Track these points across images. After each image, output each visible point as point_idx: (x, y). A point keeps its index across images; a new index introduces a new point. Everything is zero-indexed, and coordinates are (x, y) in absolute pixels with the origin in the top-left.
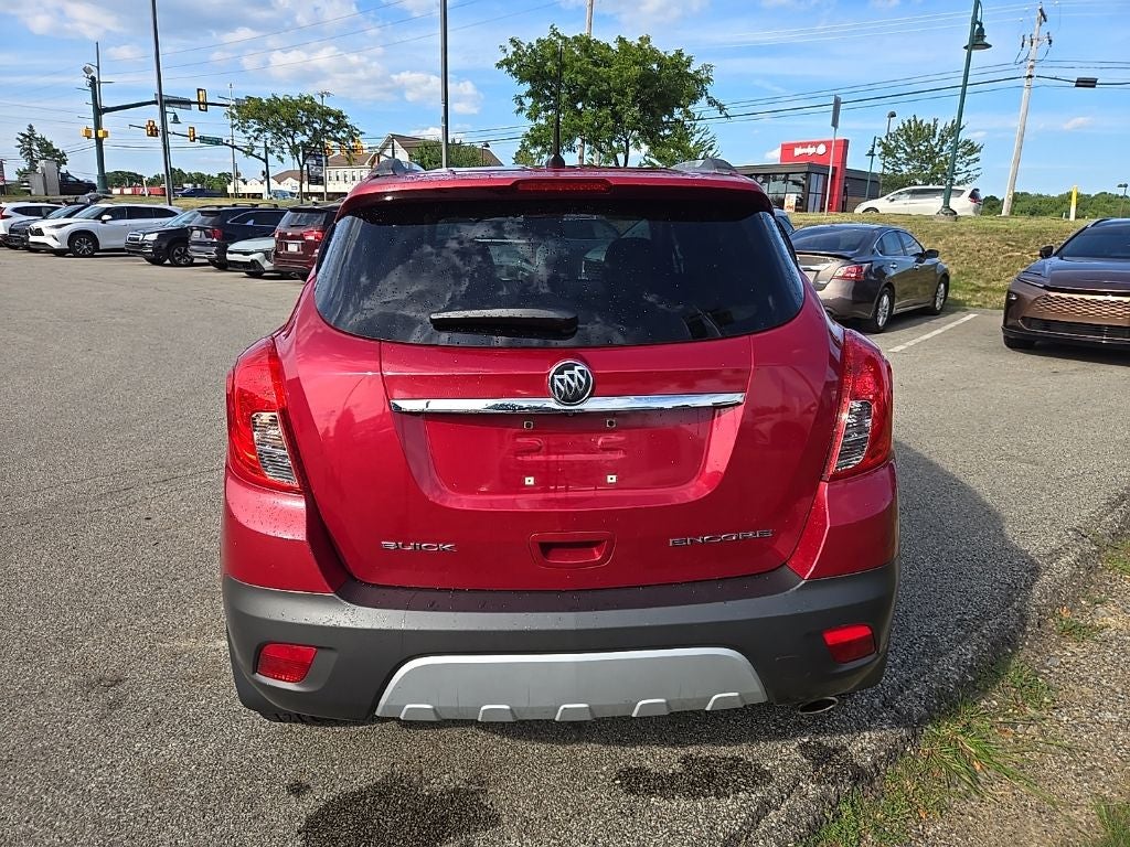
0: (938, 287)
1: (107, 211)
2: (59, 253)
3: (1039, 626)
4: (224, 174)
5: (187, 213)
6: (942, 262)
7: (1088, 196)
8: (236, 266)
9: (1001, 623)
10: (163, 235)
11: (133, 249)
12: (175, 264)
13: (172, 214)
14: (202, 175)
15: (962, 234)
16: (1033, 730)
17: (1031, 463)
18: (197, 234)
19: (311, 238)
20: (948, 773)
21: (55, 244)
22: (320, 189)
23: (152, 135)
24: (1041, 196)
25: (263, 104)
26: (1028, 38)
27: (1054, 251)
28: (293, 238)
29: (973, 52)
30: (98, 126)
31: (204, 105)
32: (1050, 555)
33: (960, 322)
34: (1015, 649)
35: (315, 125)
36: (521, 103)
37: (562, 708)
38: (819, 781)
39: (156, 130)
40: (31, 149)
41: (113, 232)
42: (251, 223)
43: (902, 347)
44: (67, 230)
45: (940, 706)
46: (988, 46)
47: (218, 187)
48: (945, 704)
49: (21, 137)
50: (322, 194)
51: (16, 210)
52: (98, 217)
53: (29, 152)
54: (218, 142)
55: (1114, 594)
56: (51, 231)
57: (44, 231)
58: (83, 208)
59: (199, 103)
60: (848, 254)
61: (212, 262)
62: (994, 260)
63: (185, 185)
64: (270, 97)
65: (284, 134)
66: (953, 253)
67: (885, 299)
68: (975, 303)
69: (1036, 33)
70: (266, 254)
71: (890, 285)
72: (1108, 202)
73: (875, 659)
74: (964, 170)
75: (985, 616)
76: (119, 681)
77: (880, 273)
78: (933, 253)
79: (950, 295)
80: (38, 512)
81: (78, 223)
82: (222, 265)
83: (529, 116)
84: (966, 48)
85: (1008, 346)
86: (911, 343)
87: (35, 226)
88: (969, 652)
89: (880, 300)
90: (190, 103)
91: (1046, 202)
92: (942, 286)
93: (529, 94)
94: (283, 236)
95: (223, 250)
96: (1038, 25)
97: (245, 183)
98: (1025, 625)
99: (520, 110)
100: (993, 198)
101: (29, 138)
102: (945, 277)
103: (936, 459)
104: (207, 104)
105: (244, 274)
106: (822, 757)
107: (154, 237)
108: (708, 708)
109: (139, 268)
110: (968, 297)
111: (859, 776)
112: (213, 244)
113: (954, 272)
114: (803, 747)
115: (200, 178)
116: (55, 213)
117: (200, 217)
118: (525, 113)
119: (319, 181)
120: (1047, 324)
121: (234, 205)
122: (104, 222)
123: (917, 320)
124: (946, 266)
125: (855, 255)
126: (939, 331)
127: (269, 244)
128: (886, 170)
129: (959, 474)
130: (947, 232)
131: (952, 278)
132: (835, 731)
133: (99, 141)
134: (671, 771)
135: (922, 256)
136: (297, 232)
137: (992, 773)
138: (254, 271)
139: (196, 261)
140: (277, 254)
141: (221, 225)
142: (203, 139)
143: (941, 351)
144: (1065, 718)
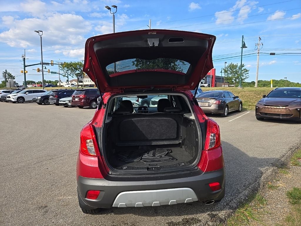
0: (240, 105)
1: (27, 91)
2: (14, 102)
3: (264, 186)
4: (56, 81)
5: (48, 91)
6: (240, 99)
7: (278, 80)
8: (61, 104)
9: (254, 186)
10: (42, 97)
11: (34, 101)
12: (45, 104)
13: (44, 92)
14: (51, 81)
15: (245, 92)
16: (262, 210)
17: (262, 148)
18: (51, 97)
19: (82, 97)
20: (242, 220)
21: (13, 100)
22: (81, 84)
23: (38, 72)
24: (265, 81)
25: (68, 64)
26: (257, 44)
27: (266, 96)
28: (77, 97)
29: (243, 49)
30: (25, 70)
31: (52, 64)
32: (266, 169)
33: (246, 114)
34: (257, 191)
35: (81, 69)
36: (134, 63)
37: (153, 203)
38: (212, 222)
39: (40, 70)
40: (6, 76)
41: (28, 97)
42: (65, 93)
43: (231, 121)
44: (17, 96)
45: (240, 205)
46: (247, 47)
47: (55, 84)
48: (241, 204)
49: (4, 73)
50: (82, 85)
51: (3, 92)
52: (25, 93)
53: (5, 76)
54: (55, 73)
55: (282, 178)
56: (13, 97)
57: (11, 97)
58: (21, 91)
59: (51, 64)
60: (216, 98)
61: (55, 104)
62: (253, 98)
63: (46, 84)
64: (70, 62)
65: (73, 71)
66: (243, 96)
67: (226, 109)
68: (249, 109)
69: (259, 43)
70: (69, 101)
71: (227, 105)
72: (283, 82)
73: (221, 190)
74: (245, 76)
75: (250, 184)
76: (46, 207)
77: (224, 102)
78: (237, 97)
79: (243, 107)
80: (20, 168)
81: (19, 95)
82: (57, 104)
83: (136, 66)
84: (241, 48)
85: (258, 120)
86: (234, 119)
87: (9, 95)
88: (246, 192)
89: (225, 109)
90: (49, 64)
91: (267, 82)
92: (241, 105)
93: (135, 61)
94: (74, 97)
95: (58, 100)
96: (259, 41)
97: (62, 83)
98: (260, 186)
99: (134, 65)
100: (254, 82)
101: (6, 73)
102: (241, 103)
103: (239, 148)
104: (53, 64)
105: (63, 106)
106: (213, 216)
107: (40, 98)
108: (185, 202)
109: (35, 106)
110: (248, 107)
111: (221, 221)
112: (55, 99)
113: (244, 101)
114: (209, 214)
115: (50, 82)
116: (13, 92)
117: (52, 92)
118: (135, 65)
119: (82, 82)
120: (266, 114)
121: (61, 89)
122: (26, 94)
123: (235, 114)
124: (241, 100)
125: (218, 98)
126: (240, 116)
127: (70, 99)
128: (225, 76)
129: (245, 151)
130: (241, 91)
131: (243, 103)
132: (215, 211)
133: (25, 73)
134: (178, 221)
135: (235, 98)
136: (78, 95)
137: (252, 219)
138: (66, 105)
139: (50, 103)
140: (72, 101)
141: (58, 94)
142: (52, 72)
143: (241, 121)
144: (269, 207)
